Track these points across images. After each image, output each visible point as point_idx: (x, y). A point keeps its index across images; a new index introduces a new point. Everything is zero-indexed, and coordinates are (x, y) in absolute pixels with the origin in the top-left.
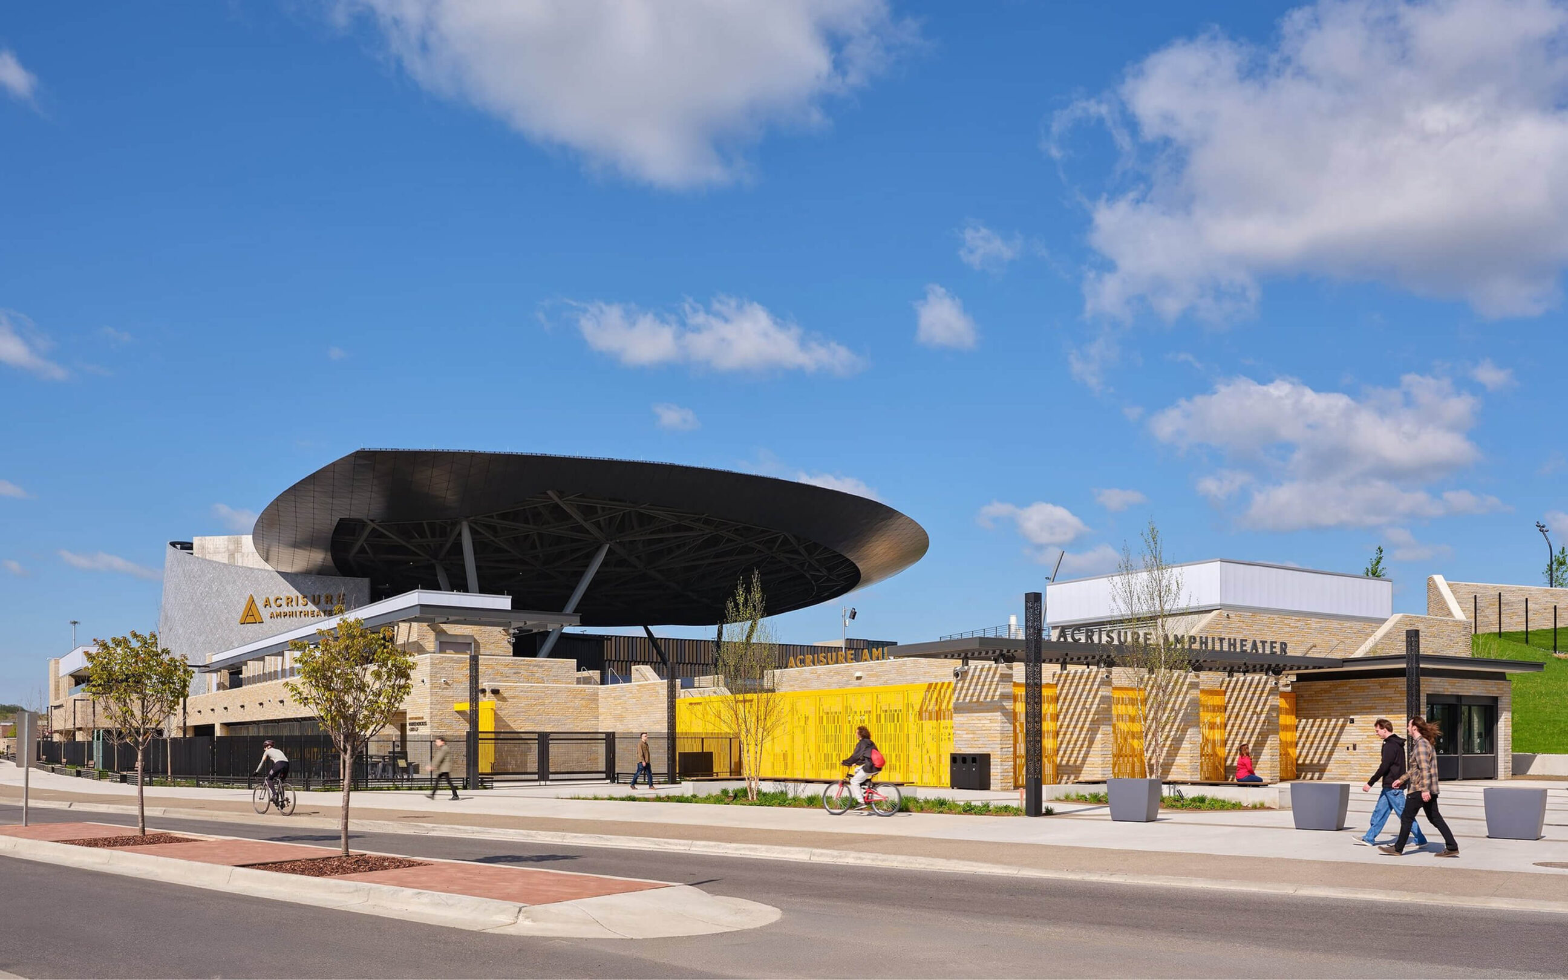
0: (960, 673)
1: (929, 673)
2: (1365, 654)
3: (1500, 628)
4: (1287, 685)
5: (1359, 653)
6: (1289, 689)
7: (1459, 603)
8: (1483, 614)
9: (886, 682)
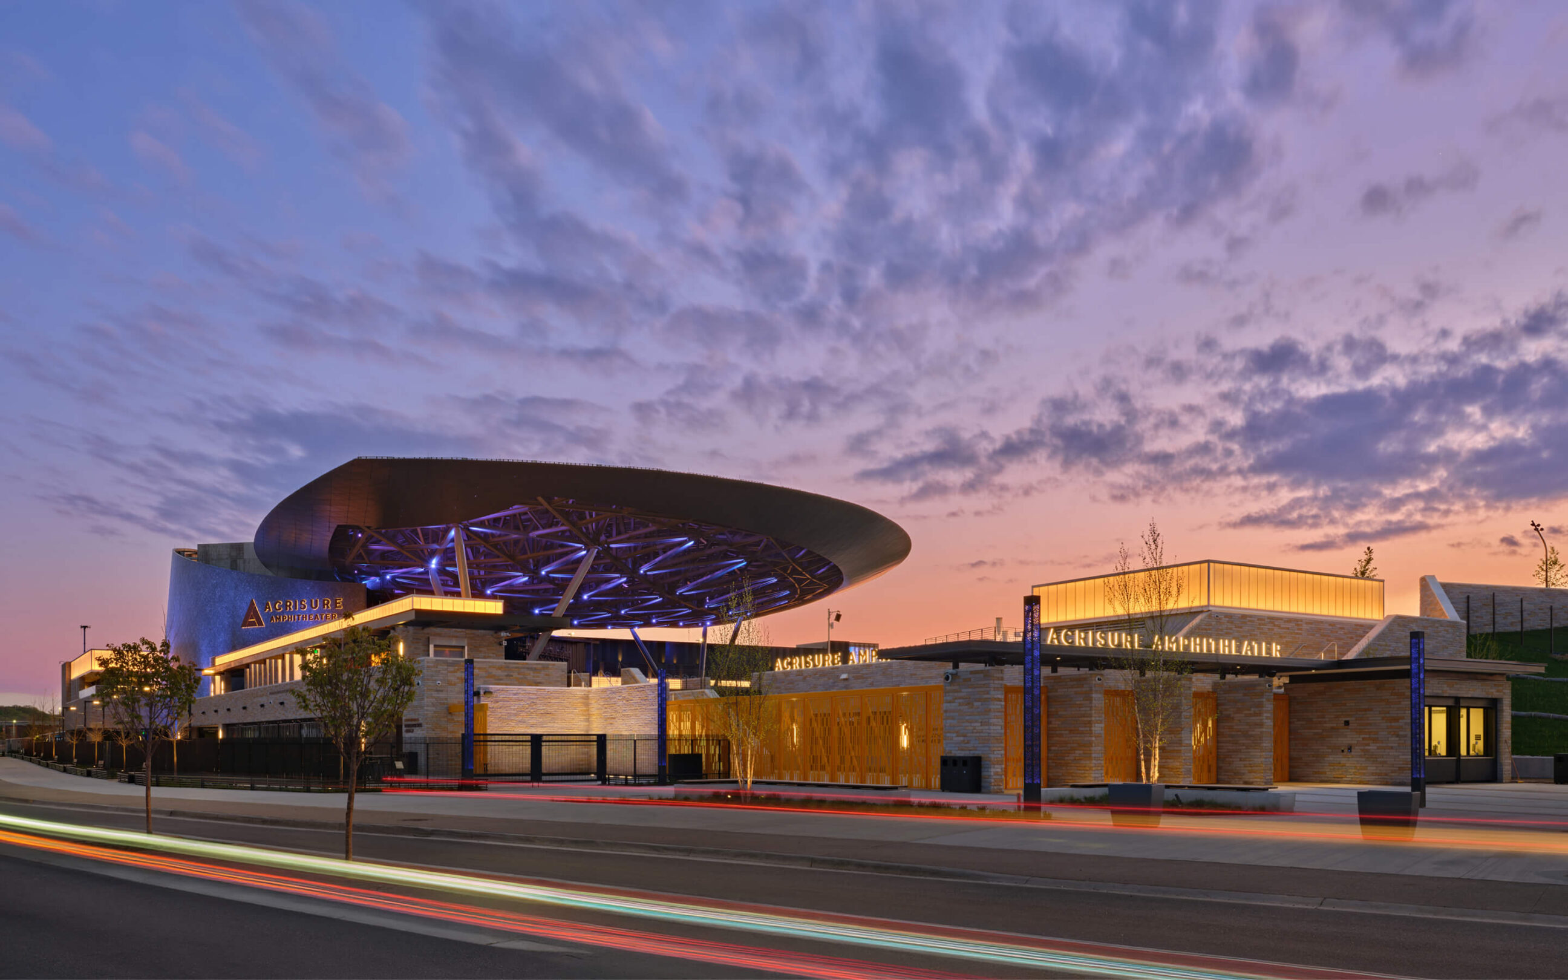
0: (950, 676)
1: (915, 675)
2: (1357, 656)
3: (1494, 628)
4: (1280, 687)
5: (1351, 655)
6: (1282, 690)
7: (1452, 603)
8: (1477, 614)
9: (872, 684)
